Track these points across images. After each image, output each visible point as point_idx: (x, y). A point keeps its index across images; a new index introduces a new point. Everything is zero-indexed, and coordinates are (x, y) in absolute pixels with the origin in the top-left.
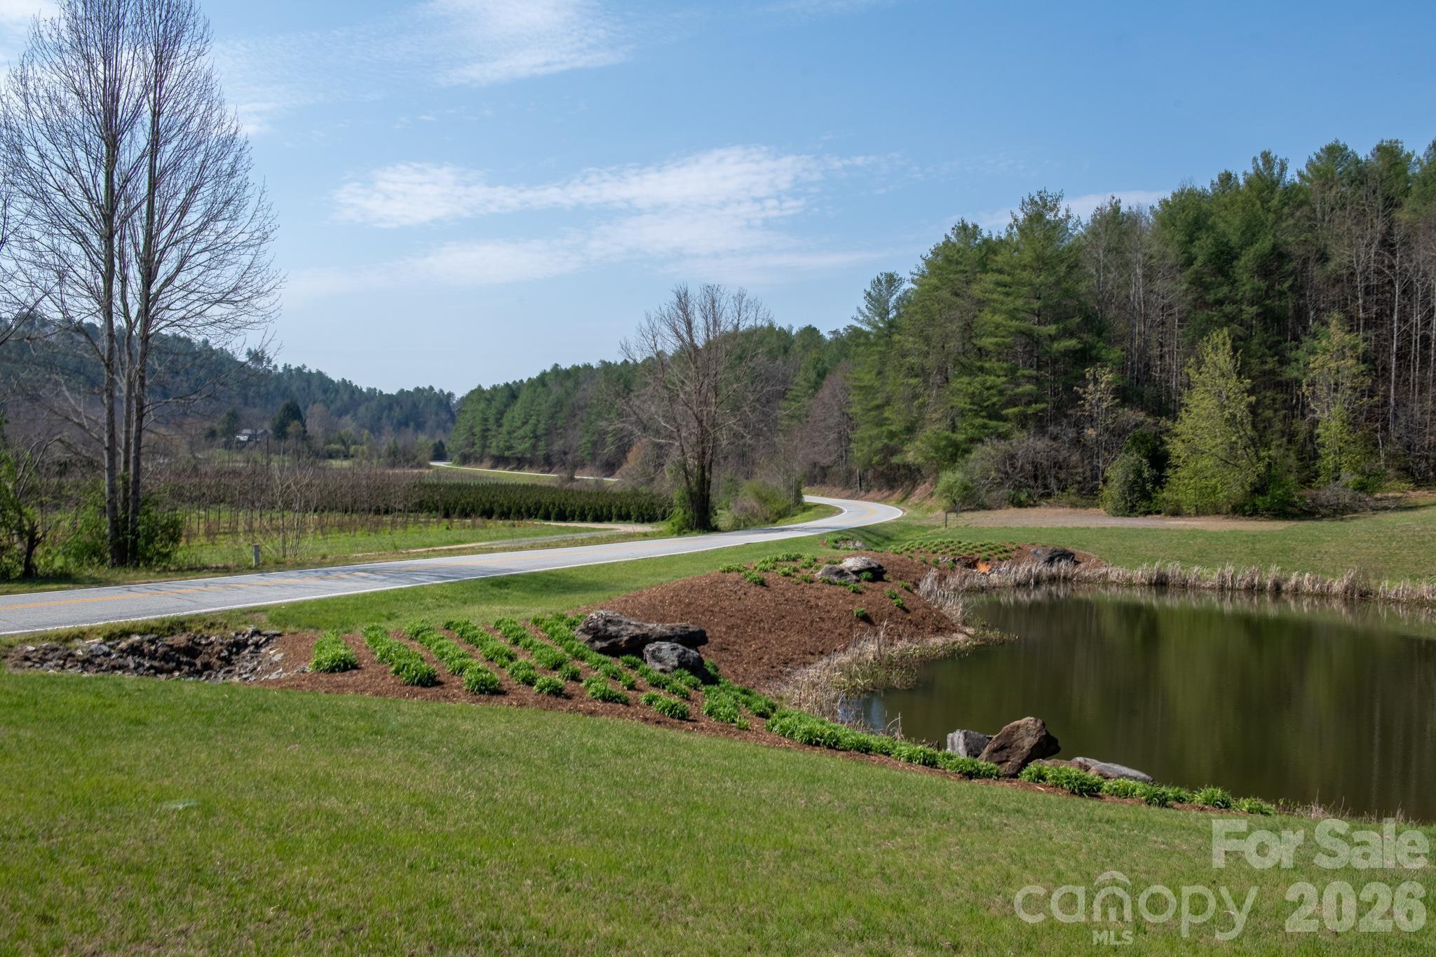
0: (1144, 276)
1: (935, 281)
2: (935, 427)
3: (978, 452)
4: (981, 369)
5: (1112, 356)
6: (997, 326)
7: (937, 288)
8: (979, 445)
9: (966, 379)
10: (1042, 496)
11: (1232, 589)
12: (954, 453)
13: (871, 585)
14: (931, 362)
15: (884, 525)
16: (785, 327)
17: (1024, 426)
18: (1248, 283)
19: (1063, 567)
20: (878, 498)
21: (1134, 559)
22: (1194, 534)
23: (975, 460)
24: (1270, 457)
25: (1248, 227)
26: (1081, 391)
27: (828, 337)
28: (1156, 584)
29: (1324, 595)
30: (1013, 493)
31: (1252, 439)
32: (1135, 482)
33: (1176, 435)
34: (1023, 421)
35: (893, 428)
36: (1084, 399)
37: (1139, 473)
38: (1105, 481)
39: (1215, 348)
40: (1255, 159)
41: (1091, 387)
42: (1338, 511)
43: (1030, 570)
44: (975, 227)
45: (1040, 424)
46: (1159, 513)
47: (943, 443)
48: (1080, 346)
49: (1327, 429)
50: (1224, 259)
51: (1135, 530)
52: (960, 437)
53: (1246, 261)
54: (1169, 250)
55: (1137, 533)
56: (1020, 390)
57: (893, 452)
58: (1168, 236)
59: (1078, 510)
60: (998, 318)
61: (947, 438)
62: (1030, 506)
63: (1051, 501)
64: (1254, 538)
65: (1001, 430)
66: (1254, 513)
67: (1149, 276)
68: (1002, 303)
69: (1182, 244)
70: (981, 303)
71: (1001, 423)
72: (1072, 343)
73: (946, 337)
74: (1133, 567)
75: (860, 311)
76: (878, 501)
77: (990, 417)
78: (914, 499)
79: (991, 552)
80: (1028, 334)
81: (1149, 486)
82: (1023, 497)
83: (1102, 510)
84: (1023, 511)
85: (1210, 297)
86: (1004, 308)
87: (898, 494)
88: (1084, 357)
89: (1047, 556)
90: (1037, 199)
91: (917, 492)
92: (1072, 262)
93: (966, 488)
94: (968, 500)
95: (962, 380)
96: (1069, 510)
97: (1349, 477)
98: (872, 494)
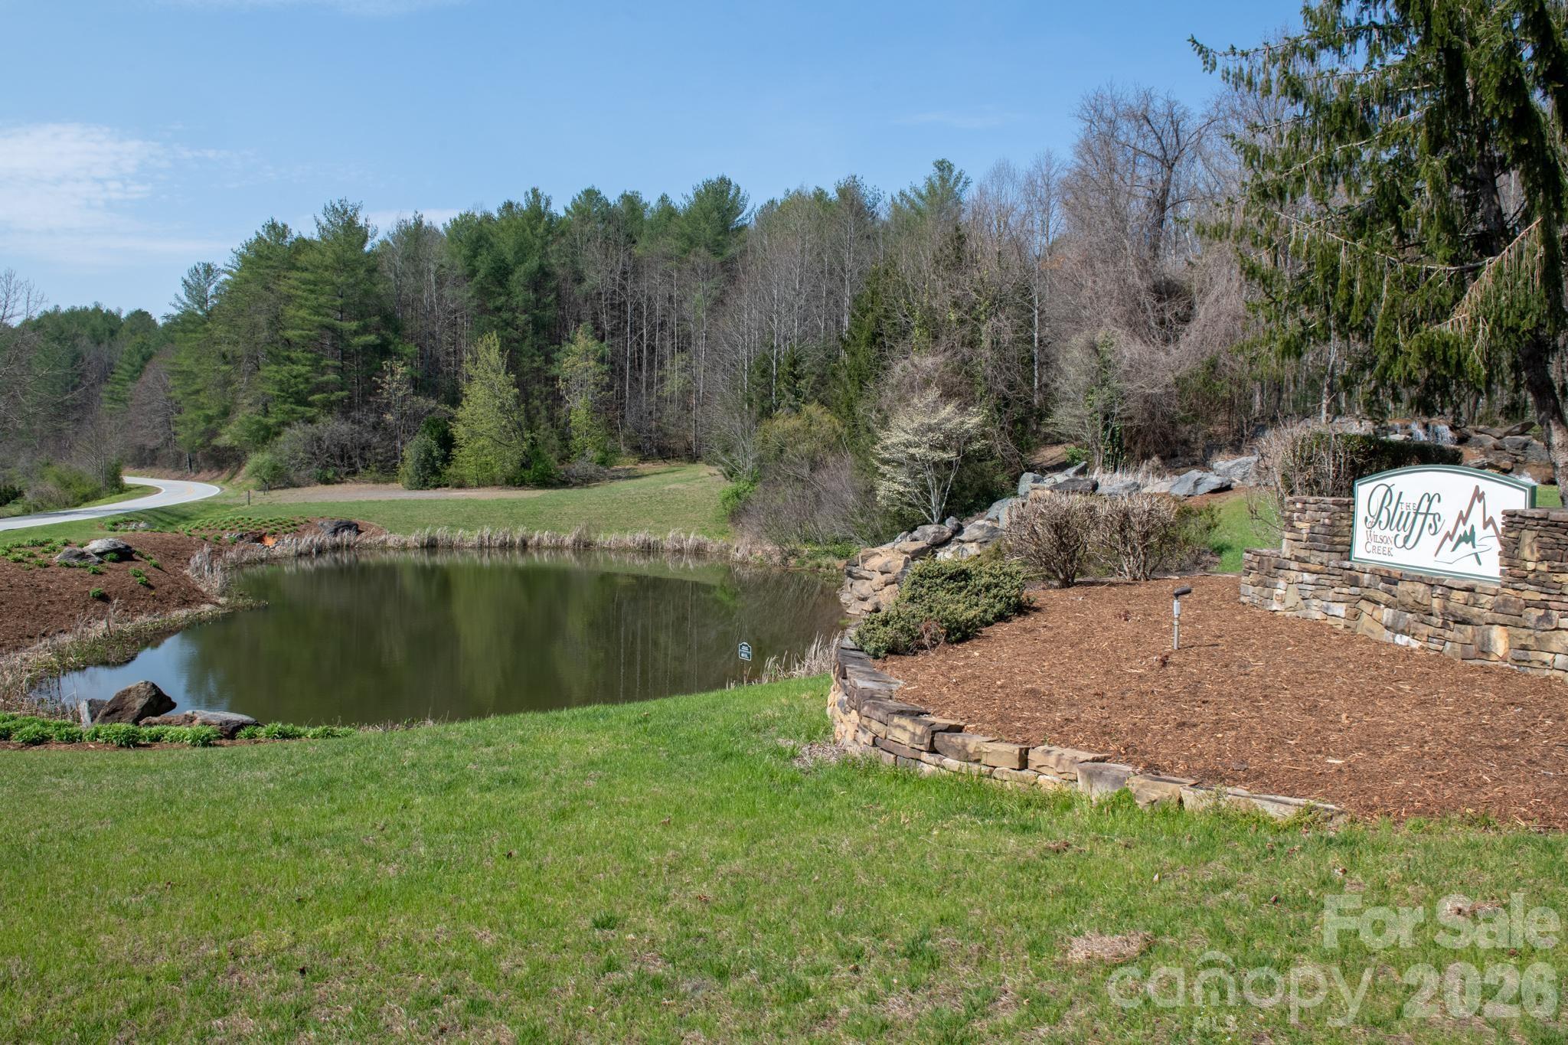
0: (436, 282)
1: (246, 274)
2: (247, 411)
3: (288, 434)
4: (289, 359)
5: (407, 351)
6: (303, 319)
7: (247, 281)
8: (287, 429)
9: (274, 368)
10: (347, 474)
11: (489, 547)
12: (266, 436)
13: (115, 565)
14: (240, 350)
15: (185, 505)
16: (114, 310)
17: (330, 412)
18: (521, 294)
19: (346, 536)
20: (208, 478)
21: (409, 525)
22: (467, 503)
23: (284, 442)
24: (533, 438)
25: (520, 249)
26: (380, 381)
27: (160, 322)
28: (427, 547)
29: (558, 548)
30: (320, 471)
31: (519, 424)
32: (427, 460)
33: (458, 420)
34: (328, 407)
35: (210, 412)
36: (382, 388)
37: (429, 452)
38: (402, 460)
39: (488, 348)
40: (527, 193)
41: (388, 378)
42: (586, 481)
43: (312, 541)
44: (285, 226)
45: (345, 409)
46: (447, 486)
47: (255, 427)
48: (379, 341)
49: (577, 416)
50: (501, 273)
51: (420, 501)
52: (271, 421)
53: (518, 276)
54: (457, 262)
55: (420, 503)
56: (325, 378)
57: (214, 434)
58: (456, 250)
59: (380, 485)
60: (303, 313)
61: (258, 422)
62: (338, 483)
63: (356, 478)
64: (514, 504)
65: (308, 415)
66: (522, 484)
67: (440, 283)
68: (306, 300)
69: (466, 258)
70: (289, 299)
71: (308, 409)
72: (371, 338)
73: (255, 327)
74: (409, 532)
75: (178, 299)
76: (207, 482)
77: (299, 403)
78: (238, 479)
79: (278, 527)
80: (331, 328)
81: (438, 464)
82: (330, 475)
83: (400, 485)
84: (329, 487)
85: (490, 305)
86: (308, 303)
87: (226, 474)
88: (384, 350)
89: (332, 528)
90: (338, 206)
91: (243, 471)
92: (372, 266)
93: (275, 468)
94: (277, 478)
95: (270, 368)
96: (371, 485)
97: (593, 454)
98: (202, 475)
